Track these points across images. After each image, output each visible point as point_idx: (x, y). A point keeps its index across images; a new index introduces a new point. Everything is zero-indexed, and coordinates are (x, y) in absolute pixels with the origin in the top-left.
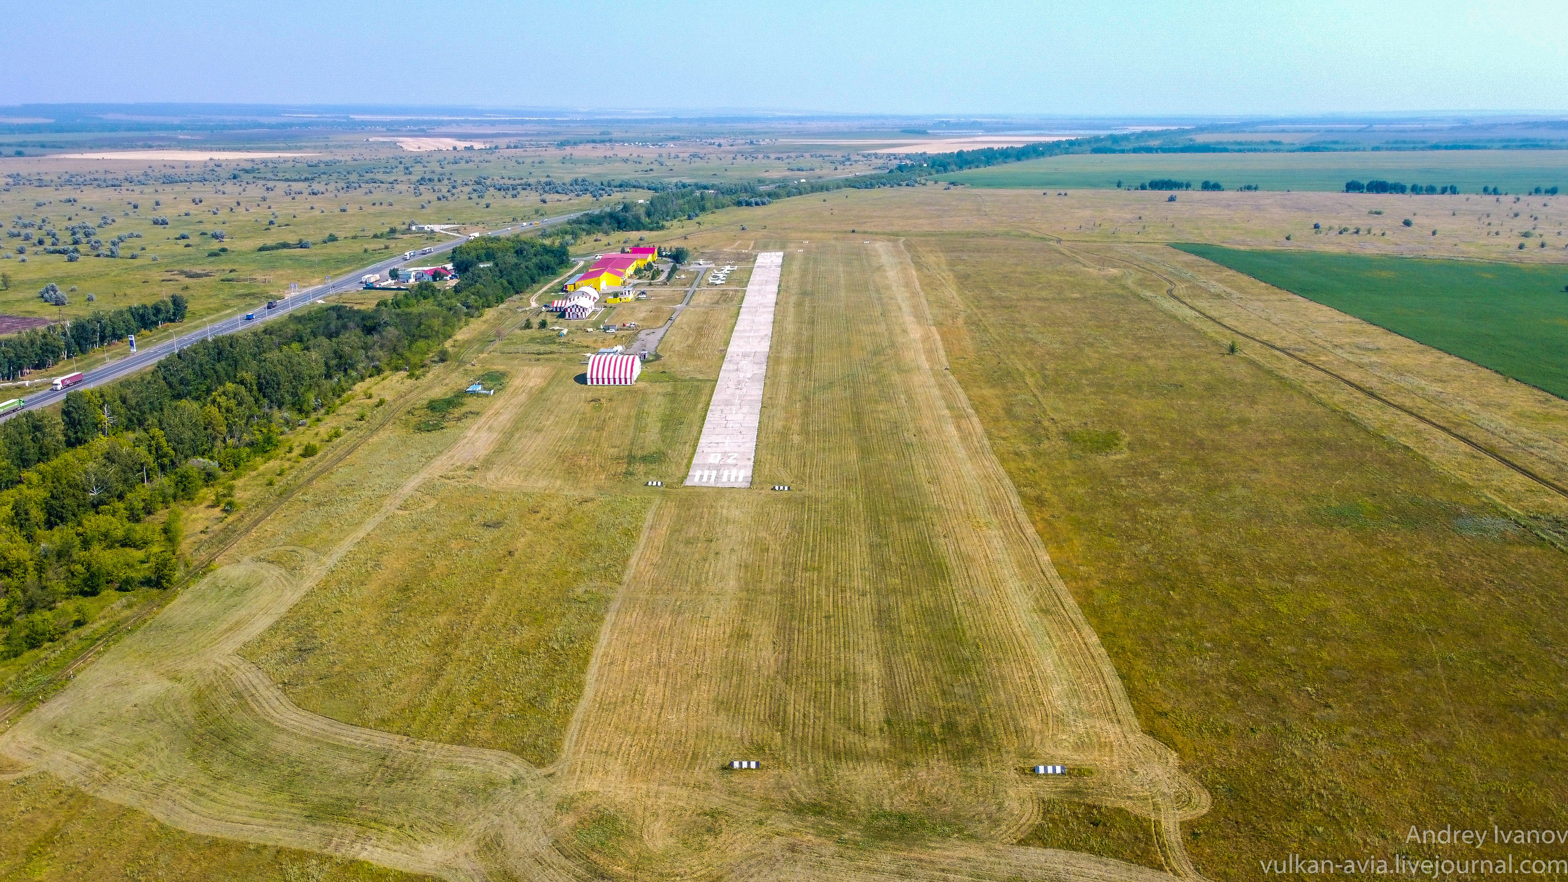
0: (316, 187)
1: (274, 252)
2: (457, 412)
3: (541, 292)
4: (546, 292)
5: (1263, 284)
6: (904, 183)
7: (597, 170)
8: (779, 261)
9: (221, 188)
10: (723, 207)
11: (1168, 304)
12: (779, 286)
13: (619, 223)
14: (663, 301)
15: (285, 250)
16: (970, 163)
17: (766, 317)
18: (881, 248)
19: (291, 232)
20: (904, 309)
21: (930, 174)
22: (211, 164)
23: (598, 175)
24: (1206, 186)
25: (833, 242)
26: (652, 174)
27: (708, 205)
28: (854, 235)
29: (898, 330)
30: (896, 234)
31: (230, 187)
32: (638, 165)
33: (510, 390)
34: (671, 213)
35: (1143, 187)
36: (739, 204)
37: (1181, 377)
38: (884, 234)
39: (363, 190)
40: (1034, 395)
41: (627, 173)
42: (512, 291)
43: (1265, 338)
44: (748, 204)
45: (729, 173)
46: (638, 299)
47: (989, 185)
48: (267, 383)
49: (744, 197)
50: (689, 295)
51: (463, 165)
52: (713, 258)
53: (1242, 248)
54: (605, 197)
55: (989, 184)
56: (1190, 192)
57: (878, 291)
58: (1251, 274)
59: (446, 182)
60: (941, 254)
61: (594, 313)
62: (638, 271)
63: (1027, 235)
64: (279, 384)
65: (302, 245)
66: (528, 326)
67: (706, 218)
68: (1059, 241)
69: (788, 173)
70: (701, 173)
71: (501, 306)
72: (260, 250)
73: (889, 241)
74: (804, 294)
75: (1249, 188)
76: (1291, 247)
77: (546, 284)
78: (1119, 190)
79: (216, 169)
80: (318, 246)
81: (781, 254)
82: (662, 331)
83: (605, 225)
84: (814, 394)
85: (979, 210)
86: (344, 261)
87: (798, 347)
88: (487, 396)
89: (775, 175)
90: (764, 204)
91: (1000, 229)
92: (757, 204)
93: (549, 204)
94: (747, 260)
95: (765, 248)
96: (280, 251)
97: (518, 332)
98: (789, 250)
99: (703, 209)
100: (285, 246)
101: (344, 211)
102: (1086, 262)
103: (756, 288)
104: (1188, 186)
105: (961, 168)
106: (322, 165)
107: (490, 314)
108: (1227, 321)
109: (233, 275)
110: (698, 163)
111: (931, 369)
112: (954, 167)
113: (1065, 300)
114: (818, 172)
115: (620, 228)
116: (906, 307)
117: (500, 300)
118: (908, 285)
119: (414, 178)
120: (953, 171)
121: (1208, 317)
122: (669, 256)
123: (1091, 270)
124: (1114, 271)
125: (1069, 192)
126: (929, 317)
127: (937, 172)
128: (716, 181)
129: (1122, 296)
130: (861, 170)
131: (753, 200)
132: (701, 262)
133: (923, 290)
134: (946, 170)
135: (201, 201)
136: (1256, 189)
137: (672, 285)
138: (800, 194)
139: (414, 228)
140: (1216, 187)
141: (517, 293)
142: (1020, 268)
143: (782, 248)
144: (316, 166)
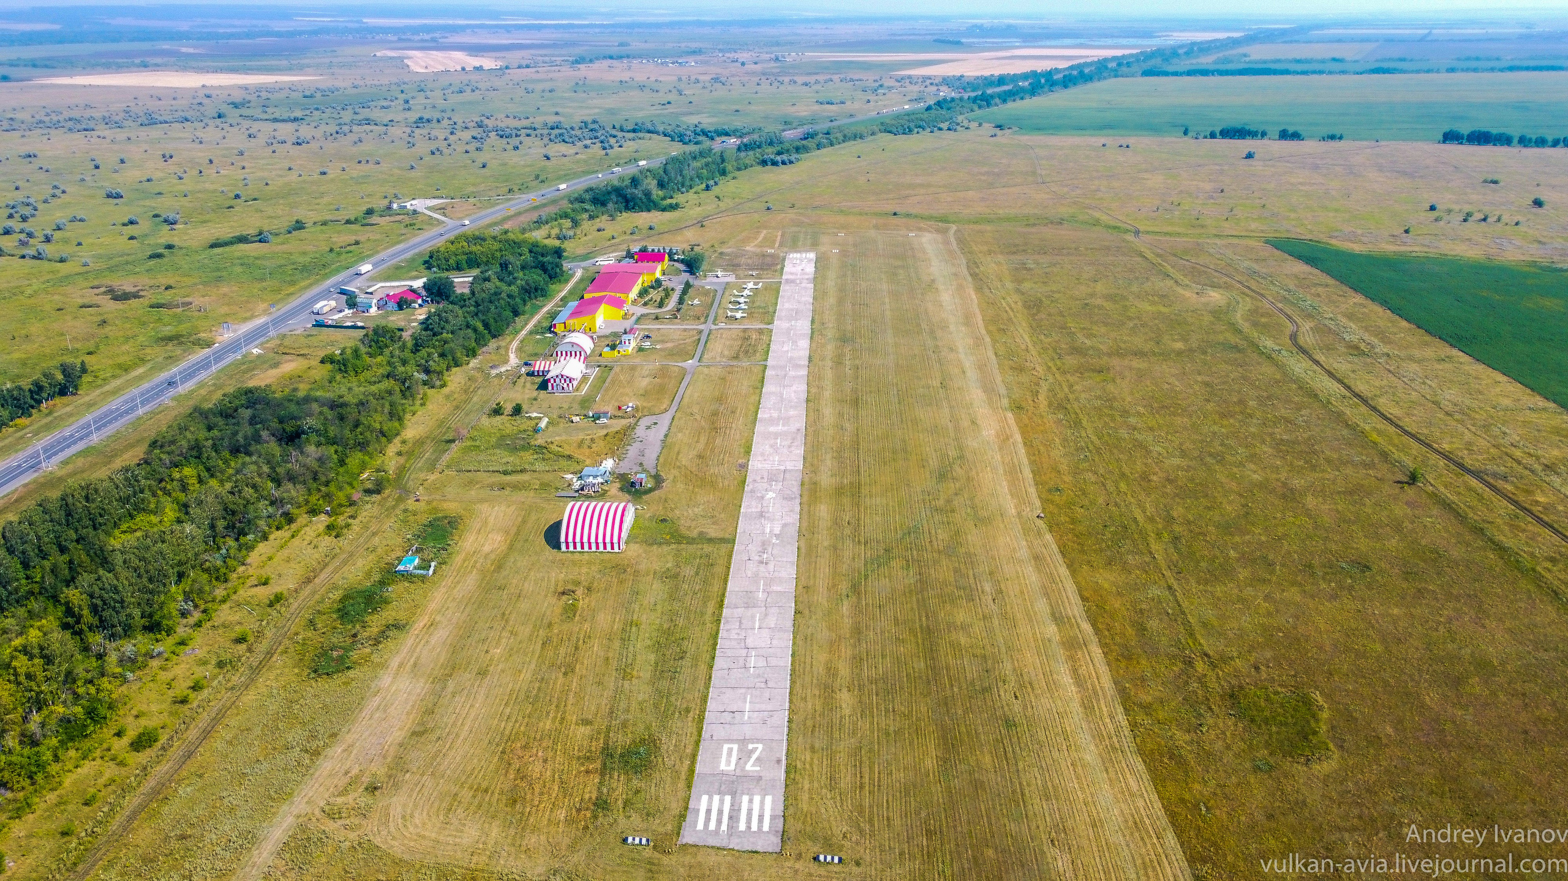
0: (305, 131)
1: (227, 249)
2: (375, 622)
3: (524, 332)
4: (531, 333)
5: (1404, 324)
6: (945, 126)
7: (610, 102)
8: (810, 269)
9: (199, 134)
10: (746, 168)
11: (1299, 366)
12: (813, 322)
13: (627, 201)
14: (671, 354)
15: (242, 246)
16: (1014, 95)
17: (798, 390)
18: (928, 241)
19: (257, 211)
20: (969, 374)
21: (972, 111)
22: (201, 93)
23: (611, 112)
24: (1284, 135)
25: (872, 233)
26: (670, 109)
27: (729, 167)
28: (895, 220)
29: (965, 423)
30: (944, 219)
31: (211, 133)
32: (655, 95)
33: (458, 560)
34: (688, 183)
35: (1213, 136)
36: (764, 163)
37: (1363, 544)
38: (930, 218)
39: (353, 137)
40: (1170, 588)
41: (641, 109)
42: (488, 336)
43: (1446, 446)
44: (774, 163)
45: (753, 107)
46: (640, 349)
47: (1039, 129)
48: (105, 604)
49: (770, 152)
50: (703, 338)
51: (468, 96)
52: (733, 266)
53: (1357, 248)
54: (616, 149)
55: (1039, 127)
56: (1265, 141)
57: (932, 332)
58: (1385, 303)
59: (445, 122)
60: (1000, 258)
61: (585, 378)
62: (643, 293)
63: (1097, 223)
64: (122, 602)
65: (261, 238)
66: (497, 411)
67: (726, 187)
68: (1137, 233)
69: (817, 107)
70: (723, 107)
71: (474, 363)
72: (213, 246)
73: (938, 231)
74: (844, 339)
75: (1332, 137)
76: (1414, 247)
77: (532, 315)
78: (1186, 138)
79: (206, 101)
80: (279, 239)
81: (812, 255)
82: (667, 417)
83: (610, 206)
84: (866, 577)
85: (1034, 173)
86: (305, 270)
87: (839, 458)
88: (423, 579)
89: (803, 110)
90: (791, 162)
91: (1064, 211)
92: (784, 163)
93: (553, 161)
94: (771, 265)
95: (794, 245)
96: (234, 247)
97: (485, 421)
98: (823, 249)
99: (723, 173)
100: (242, 240)
101: (325, 173)
102: (1179, 277)
103: (785, 325)
104: (1264, 134)
105: (1005, 101)
106: (318, 95)
107: (456, 378)
108: (1383, 403)
109: (167, 296)
110: (720, 92)
111: (1019, 515)
112: (997, 100)
113: (1165, 356)
114: (849, 106)
115: (627, 208)
116: (972, 374)
117: (472, 353)
118: (968, 320)
119: (413, 116)
120: (996, 105)
121: (1357, 395)
122: (682, 261)
123: (1187, 294)
124: (1216, 297)
125: (1131, 141)
126: (1003, 391)
127: (980, 107)
128: (738, 123)
129: (1235, 348)
130: (896, 104)
131: (779, 158)
132: (719, 274)
133: (989, 332)
134: (989, 105)
135: (171, 157)
136: (1341, 138)
137: (683, 319)
138: (832, 145)
139: (395, 206)
140: (1296, 136)
141: (494, 337)
142: (1100, 287)
143: (814, 245)
144: (311, 96)
